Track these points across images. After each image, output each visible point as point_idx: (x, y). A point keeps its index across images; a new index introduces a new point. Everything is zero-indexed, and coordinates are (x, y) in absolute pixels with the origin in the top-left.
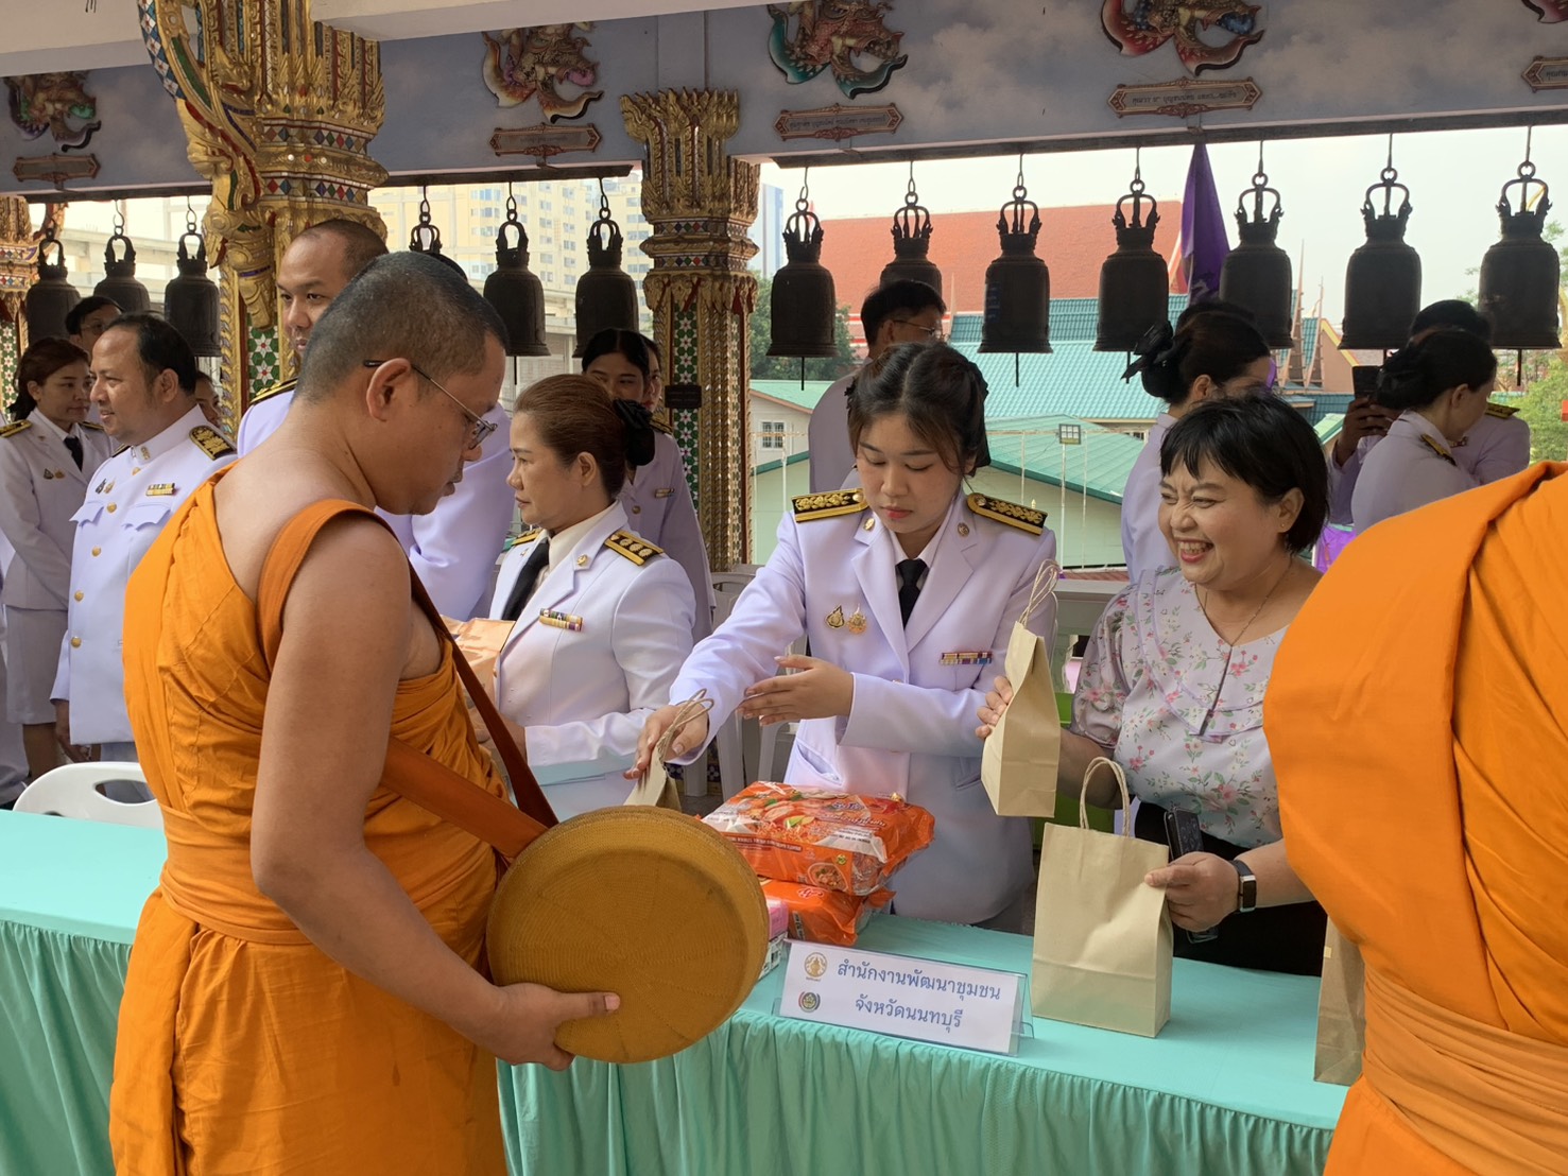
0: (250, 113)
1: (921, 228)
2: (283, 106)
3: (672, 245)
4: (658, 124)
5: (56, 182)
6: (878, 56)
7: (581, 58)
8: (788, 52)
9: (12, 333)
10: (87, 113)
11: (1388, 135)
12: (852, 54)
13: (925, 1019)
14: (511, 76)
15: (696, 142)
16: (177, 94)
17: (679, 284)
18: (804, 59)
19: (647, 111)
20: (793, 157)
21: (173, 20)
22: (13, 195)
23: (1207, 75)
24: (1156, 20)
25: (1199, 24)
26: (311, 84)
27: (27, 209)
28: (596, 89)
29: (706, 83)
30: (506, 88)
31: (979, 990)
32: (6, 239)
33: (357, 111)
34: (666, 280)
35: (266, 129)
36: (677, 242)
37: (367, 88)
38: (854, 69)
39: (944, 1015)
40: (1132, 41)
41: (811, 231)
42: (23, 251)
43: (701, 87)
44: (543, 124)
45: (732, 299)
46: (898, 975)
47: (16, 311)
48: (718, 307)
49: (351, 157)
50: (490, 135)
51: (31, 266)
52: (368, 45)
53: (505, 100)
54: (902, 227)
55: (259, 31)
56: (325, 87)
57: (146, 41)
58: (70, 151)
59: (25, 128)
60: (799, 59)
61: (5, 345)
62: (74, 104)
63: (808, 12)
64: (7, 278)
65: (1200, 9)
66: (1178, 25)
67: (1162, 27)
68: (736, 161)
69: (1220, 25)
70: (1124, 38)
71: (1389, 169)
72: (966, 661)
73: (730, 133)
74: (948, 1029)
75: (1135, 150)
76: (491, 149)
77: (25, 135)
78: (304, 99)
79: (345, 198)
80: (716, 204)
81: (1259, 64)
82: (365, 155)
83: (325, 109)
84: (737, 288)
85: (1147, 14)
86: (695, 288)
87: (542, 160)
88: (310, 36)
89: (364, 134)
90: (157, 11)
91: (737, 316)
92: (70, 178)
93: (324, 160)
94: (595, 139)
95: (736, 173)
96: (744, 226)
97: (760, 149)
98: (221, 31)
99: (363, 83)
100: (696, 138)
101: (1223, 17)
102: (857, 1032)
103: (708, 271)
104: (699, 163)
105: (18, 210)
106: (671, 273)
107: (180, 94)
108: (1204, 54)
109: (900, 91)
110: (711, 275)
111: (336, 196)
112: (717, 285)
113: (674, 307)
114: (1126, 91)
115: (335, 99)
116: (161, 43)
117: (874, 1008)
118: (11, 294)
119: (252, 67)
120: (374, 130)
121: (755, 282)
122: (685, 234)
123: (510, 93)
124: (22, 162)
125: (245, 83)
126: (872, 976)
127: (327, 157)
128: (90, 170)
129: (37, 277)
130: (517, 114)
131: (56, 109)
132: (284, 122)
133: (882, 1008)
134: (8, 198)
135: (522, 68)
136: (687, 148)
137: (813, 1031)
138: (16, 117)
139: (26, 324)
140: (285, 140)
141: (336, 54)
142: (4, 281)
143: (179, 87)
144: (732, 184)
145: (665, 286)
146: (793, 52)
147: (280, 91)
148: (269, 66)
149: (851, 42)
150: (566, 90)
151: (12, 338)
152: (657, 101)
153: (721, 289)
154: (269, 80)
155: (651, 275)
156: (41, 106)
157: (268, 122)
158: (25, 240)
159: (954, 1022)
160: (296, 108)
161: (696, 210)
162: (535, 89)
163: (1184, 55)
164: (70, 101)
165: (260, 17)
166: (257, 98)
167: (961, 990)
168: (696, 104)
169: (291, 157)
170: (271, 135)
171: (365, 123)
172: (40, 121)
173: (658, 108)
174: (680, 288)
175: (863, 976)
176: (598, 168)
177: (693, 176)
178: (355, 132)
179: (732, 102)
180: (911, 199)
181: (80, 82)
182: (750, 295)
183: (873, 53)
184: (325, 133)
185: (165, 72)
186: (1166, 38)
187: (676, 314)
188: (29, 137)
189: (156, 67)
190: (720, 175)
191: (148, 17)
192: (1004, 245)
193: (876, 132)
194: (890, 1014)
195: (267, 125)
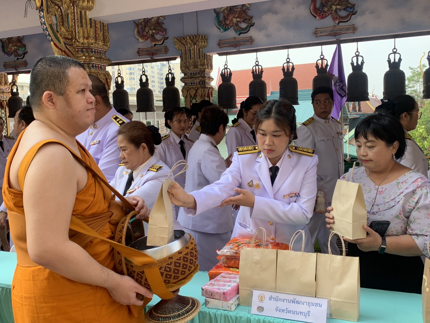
0: (72, 45)
1: (260, 71)
2: (81, 42)
3: (189, 79)
4: (184, 45)
5: (15, 69)
6: (246, 23)
7: (162, 27)
8: (221, 23)
9: (4, 111)
10: (23, 49)
11: (394, 39)
12: (239, 23)
13: (298, 314)
14: (142, 33)
15: (195, 50)
16: (51, 40)
17: (192, 90)
18: (225, 25)
19: (181, 42)
20: (223, 53)
21: (49, 19)
22: (3, 73)
23: (341, 24)
24: (326, 9)
25: (338, 10)
26: (89, 36)
27: (7, 77)
28: (166, 36)
29: (198, 33)
30: (141, 37)
31: (315, 305)
32: (2, 85)
33: (102, 44)
34: (188, 89)
35: (77, 49)
36: (191, 78)
37: (105, 37)
38: (240, 27)
39: (304, 313)
40: (319, 15)
41: (228, 73)
42: (6, 88)
43: (196, 35)
44: (152, 46)
45: (207, 93)
46: (288, 300)
47: (5, 105)
48: (203, 96)
49: (101, 57)
50: (136, 50)
51: (9, 92)
52: (105, 24)
53: (141, 40)
54: (255, 71)
55: (74, 21)
56: (93, 37)
57: (42, 26)
58: (19, 60)
59: (6, 54)
60: (223, 25)
61: (2, 115)
62: (20, 47)
63: (226, 12)
64: (2, 96)
65: (338, 6)
66: (332, 10)
67: (327, 11)
68: (207, 55)
69: (344, 10)
70: (317, 15)
71: (395, 48)
72: (292, 197)
73: (205, 47)
74: (306, 317)
75: (321, 46)
76: (137, 54)
77: (6, 56)
78: (87, 40)
79: (100, 69)
80: (202, 67)
81: (356, 20)
82: (105, 56)
83: (93, 43)
84: (208, 90)
85: (323, 8)
86: (196, 91)
87: (152, 57)
88: (88, 22)
89: (104, 50)
90: (45, 17)
91: (208, 98)
92: (19, 67)
93: (93, 58)
94: (166, 50)
95: (207, 58)
96: (209, 73)
97: (213, 51)
98: (63, 22)
99: (104, 35)
100: (195, 49)
101: (345, 8)
102: (277, 319)
103: (200, 86)
104: (196, 56)
105: (5, 77)
106: (190, 87)
107: (52, 40)
108: (340, 18)
109: (253, 33)
110: (201, 87)
111: (97, 68)
112: (203, 90)
113: (191, 97)
114: (318, 30)
115: (96, 40)
116: (46, 26)
117: (281, 311)
118: (3, 100)
119: (72, 32)
120: (107, 49)
121: (213, 88)
122: (193, 76)
123: (142, 38)
124: (6, 63)
125: (70, 37)
126: (280, 301)
127: (94, 57)
128: (25, 65)
129: (11, 95)
130: (144, 44)
131: (15, 48)
132: (82, 47)
133: (284, 311)
134: (2, 74)
135: (145, 31)
136: (193, 52)
137: (263, 319)
138: (4, 51)
139: (8, 108)
140: (82, 53)
141: (96, 27)
142: (1, 97)
143: (52, 38)
144: (206, 61)
145: (188, 90)
146: (222, 23)
147: (80, 38)
148: (77, 31)
149: (238, 20)
150: (158, 37)
151: (4, 113)
152: (184, 39)
153: (204, 91)
154: (77, 35)
155: (184, 88)
156: (11, 48)
157: (77, 47)
158: (7, 85)
159: (308, 315)
160: (85, 43)
161: (196, 69)
162: (149, 37)
163: (334, 19)
164: (18, 46)
165: (74, 18)
166: (74, 41)
167: (309, 305)
168: (195, 39)
169: (84, 57)
170: (78, 51)
171: (105, 47)
172: (10, 52)
173: (184, 41)
174: (192, 91)
175: (277, 301)
176: (168, 58)
177: (195, 59)
178: (102, 50)
179: (205, 38)
180: (257, 63)
181: (21, 40)
182: (212, 92)
183: (245, 22)
184: (94, 50)
185: (47, 34)
186: (329, 14)
187: (191, 98)
188: (7, 56)
189: (45, 33)
190: (202, 59)
191: (42, 18)
192: (284, 75)
193: (247, 44)
194: (286, 313)
195: (77, 48)
